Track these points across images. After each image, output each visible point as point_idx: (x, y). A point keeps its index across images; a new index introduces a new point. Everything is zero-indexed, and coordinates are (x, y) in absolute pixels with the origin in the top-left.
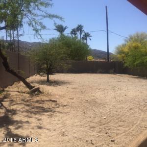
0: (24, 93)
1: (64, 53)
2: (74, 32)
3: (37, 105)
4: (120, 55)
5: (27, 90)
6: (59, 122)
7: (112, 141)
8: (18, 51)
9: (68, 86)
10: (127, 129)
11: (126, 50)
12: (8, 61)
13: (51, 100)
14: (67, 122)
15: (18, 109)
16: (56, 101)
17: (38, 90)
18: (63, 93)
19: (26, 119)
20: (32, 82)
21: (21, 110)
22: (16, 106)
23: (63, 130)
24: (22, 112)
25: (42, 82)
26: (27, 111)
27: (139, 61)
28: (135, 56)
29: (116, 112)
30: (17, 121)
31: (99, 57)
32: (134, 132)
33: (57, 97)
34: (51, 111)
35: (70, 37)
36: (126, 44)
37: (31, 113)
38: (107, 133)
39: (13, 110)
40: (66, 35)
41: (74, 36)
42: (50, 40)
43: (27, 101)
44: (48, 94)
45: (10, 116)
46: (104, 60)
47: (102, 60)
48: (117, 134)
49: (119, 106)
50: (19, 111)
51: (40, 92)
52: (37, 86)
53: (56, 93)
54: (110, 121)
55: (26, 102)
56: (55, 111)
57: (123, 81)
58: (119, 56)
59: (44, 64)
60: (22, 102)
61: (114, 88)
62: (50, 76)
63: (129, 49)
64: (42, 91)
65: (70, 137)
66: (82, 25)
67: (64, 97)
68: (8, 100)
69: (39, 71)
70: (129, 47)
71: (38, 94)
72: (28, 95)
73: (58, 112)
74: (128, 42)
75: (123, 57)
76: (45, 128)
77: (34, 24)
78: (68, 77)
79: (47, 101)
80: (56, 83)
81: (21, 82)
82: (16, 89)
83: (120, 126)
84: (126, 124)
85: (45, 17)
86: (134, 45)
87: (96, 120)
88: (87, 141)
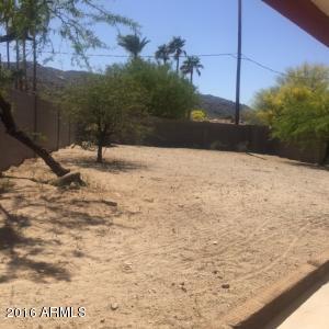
0: (46, 183)
1: (138, 101)
2: (162, 53)
3: (74, 209)
4: (265, 111)
5: (54, 176)
6: (118, 246)
7: (224, 287)
8: (35, 89)
9: (144, 173)
10: (257, 267)
11: (278, 101)
12: (12, 111)
13: (103, 202)
14: (136, 246)
15: (33, 215)
16: (114, 204)
17: (76, 177)
18: (131, 188)
19: (49, 237)
20: (65, 162)
21: (40, 218)
22: (28, 209)
23: (127, 262)
24: (42, 222)
25: (87, 163)
26: (53, 221)
27: (304, 128)
28: (298, 116)
29: (242, 232)
30: (30, 239)
31: (218, 114)
32: (271, 273)
33: (118, 195)
34: (103, 223)
35: (154, 65)
36: (278, 88)
37: (61, 224)
38: (215, 272)
39: (22, 217)
40: (146, 59)
41: (162, 62)
42: (109, 69)
43: (53, 200)
44: (98, 187)
45: (16, 229)
46: (229, 122)
47: (223, 121)
48: (237, 275)
49: (248, 221)
50: (35, 219)
51: (81, 183)
52: (74, 169)
53: (116, 188)
54: (226, 249)
55: (49, 201)
56: (111, 224)
57: (265, 168)
58: (261, 113)
59: (92, 122)
60: (43, 202)
61: (242, 184)
62: (103, 149)
63: (285, 100)
64: (85, 180)
65: (139, 274)
66: (182, 39)
67: (132, 196)
68: (11, 195)
69: (80, 137)
70: (286, 94)
71: (76, 188)
72: (55, 188)
73: (119, 225)
74: (283, 83)
75: (271, 116)
76: (88, 257)
77: (73, 33)
78: (145, 155)
79: (95, 202)
80: (118, 166)
81: (40, 159)
82: (28, 174)
83: (244, 260)
84: (257, 256)
85: (98, 19)
86: (296, 90)
87: (197, 246)
88: (173, 284)
